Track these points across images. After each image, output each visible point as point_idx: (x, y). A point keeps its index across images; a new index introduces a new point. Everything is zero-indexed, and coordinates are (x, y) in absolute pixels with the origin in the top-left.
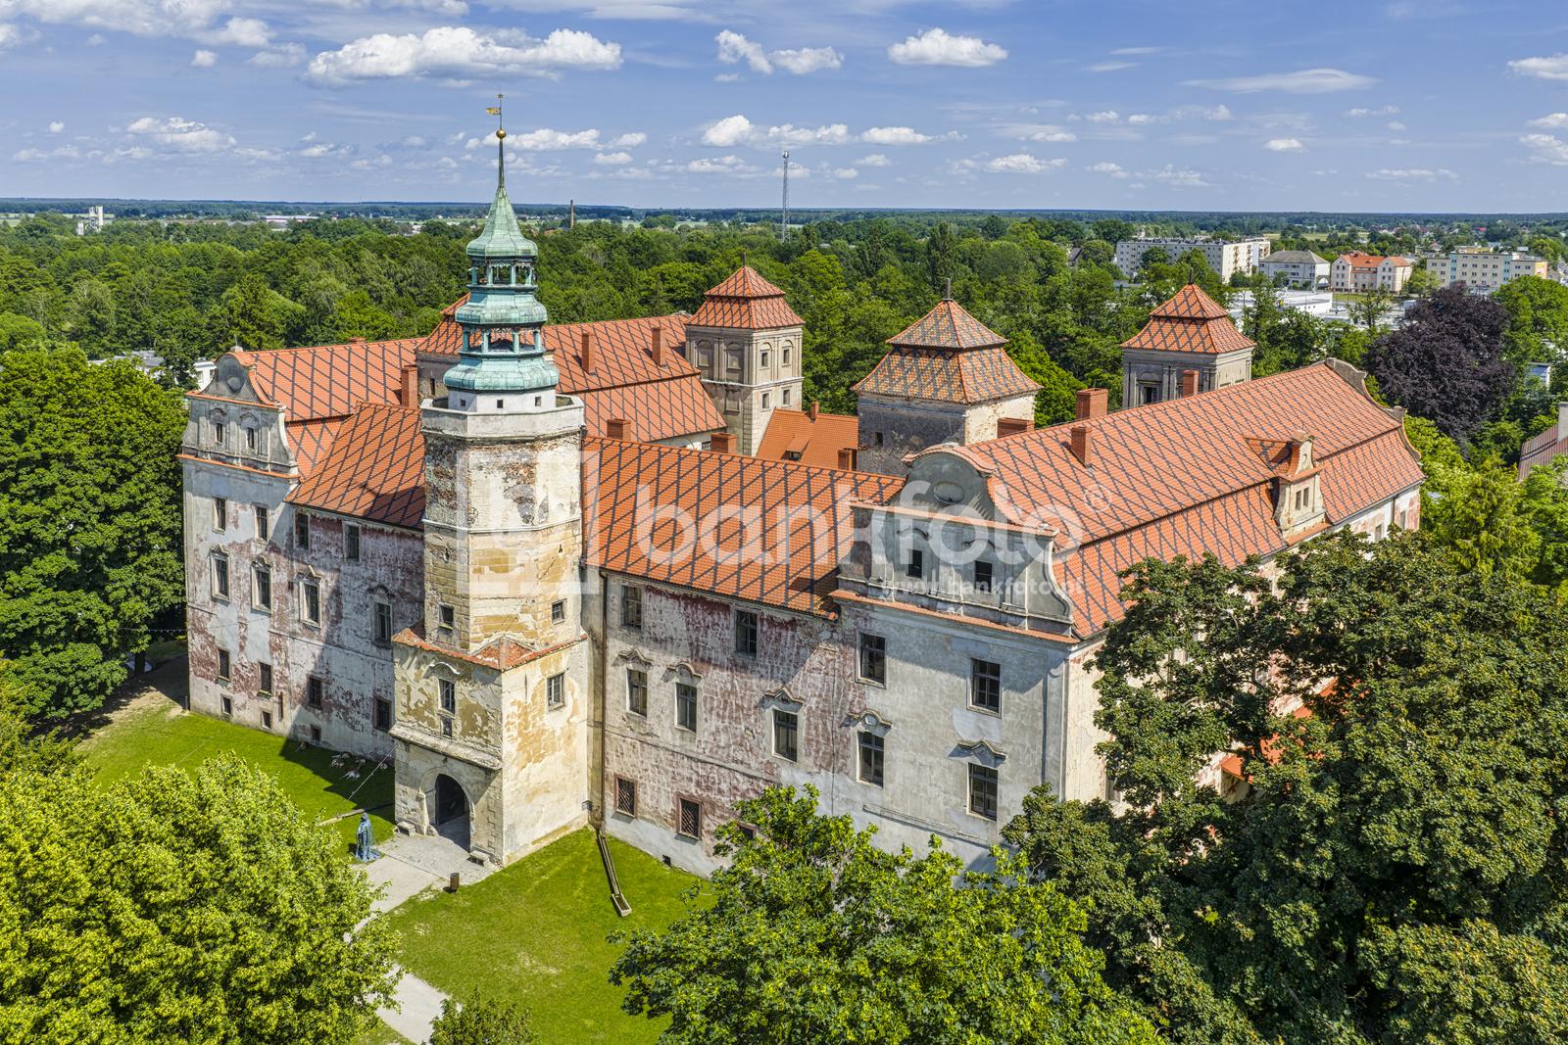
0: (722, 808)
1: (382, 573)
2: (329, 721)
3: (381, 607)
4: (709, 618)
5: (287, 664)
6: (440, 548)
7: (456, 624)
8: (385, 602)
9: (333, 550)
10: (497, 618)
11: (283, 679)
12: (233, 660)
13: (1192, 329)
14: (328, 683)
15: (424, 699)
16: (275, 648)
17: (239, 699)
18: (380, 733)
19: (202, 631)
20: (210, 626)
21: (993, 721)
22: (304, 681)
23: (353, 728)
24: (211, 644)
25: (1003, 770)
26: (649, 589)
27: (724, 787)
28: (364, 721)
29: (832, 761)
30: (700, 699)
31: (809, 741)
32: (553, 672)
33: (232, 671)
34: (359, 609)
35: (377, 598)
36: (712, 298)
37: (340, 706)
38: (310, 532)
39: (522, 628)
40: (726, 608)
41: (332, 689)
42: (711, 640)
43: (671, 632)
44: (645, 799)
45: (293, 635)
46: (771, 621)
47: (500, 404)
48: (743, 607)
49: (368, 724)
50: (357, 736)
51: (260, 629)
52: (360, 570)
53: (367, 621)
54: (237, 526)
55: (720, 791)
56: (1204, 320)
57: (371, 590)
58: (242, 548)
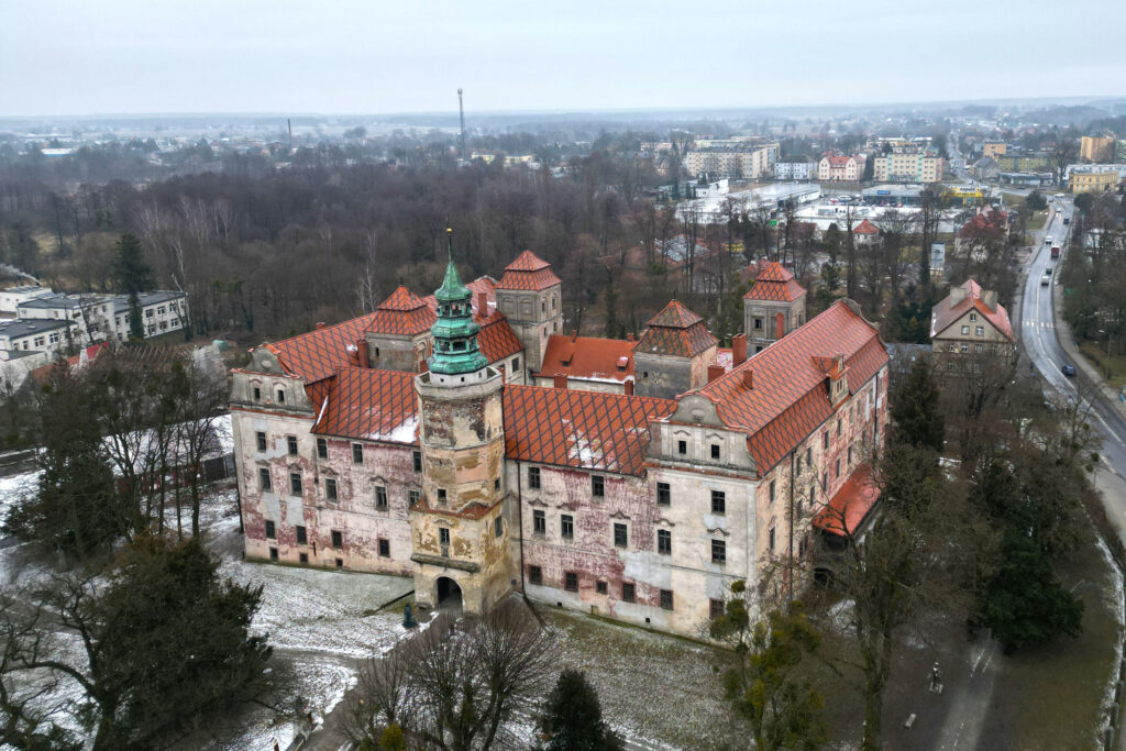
0: (589, 574)
1: (379, 470)
2: (348, 555)
3: (378, 488)
4: (578, 481)
5: (317, 526)
6: (436, 459)
7: (448, 498)
8: (382, 485)
9: (345, 458)
10: (469, 493)
11: (315, 533)
12: (278, 526)
14: (346, 533)
15: (431, 539)
16: (308, 516)
17: (283, 548)
18: (382, 558)
19: (254, 512)
20: (259, 509)
21: (722, 518)
22: (329, 534)
23: (364, 556)
24: (260, 518)
25: (728, 540)
26: (544, 468)
27: (589, 564)
28: (371, 552)
29: (644, 545)
30: (574, 522)
31: (633, 536)
32: (497, 516)
33: (277, 533)
34: (365, 491)
35: (377, 484)
36: (509, 271)
37: (354, 546)
38: (328, 449)
39: (482, 496)
40: (587, 475)
41: (349, 537)
42: (579, 491)
43: (557, 489)
44: (547, 574)
45: (320, 508)
46: (611, 480)
48: (595, 474)
49: (375, 554)
50: (367, 561)
51: (296, 504)
52: (365, 469)
53: (371, 497)
54: (275, 448)
55: (587, 567)
57: (373, 480)
58: (280, 461)
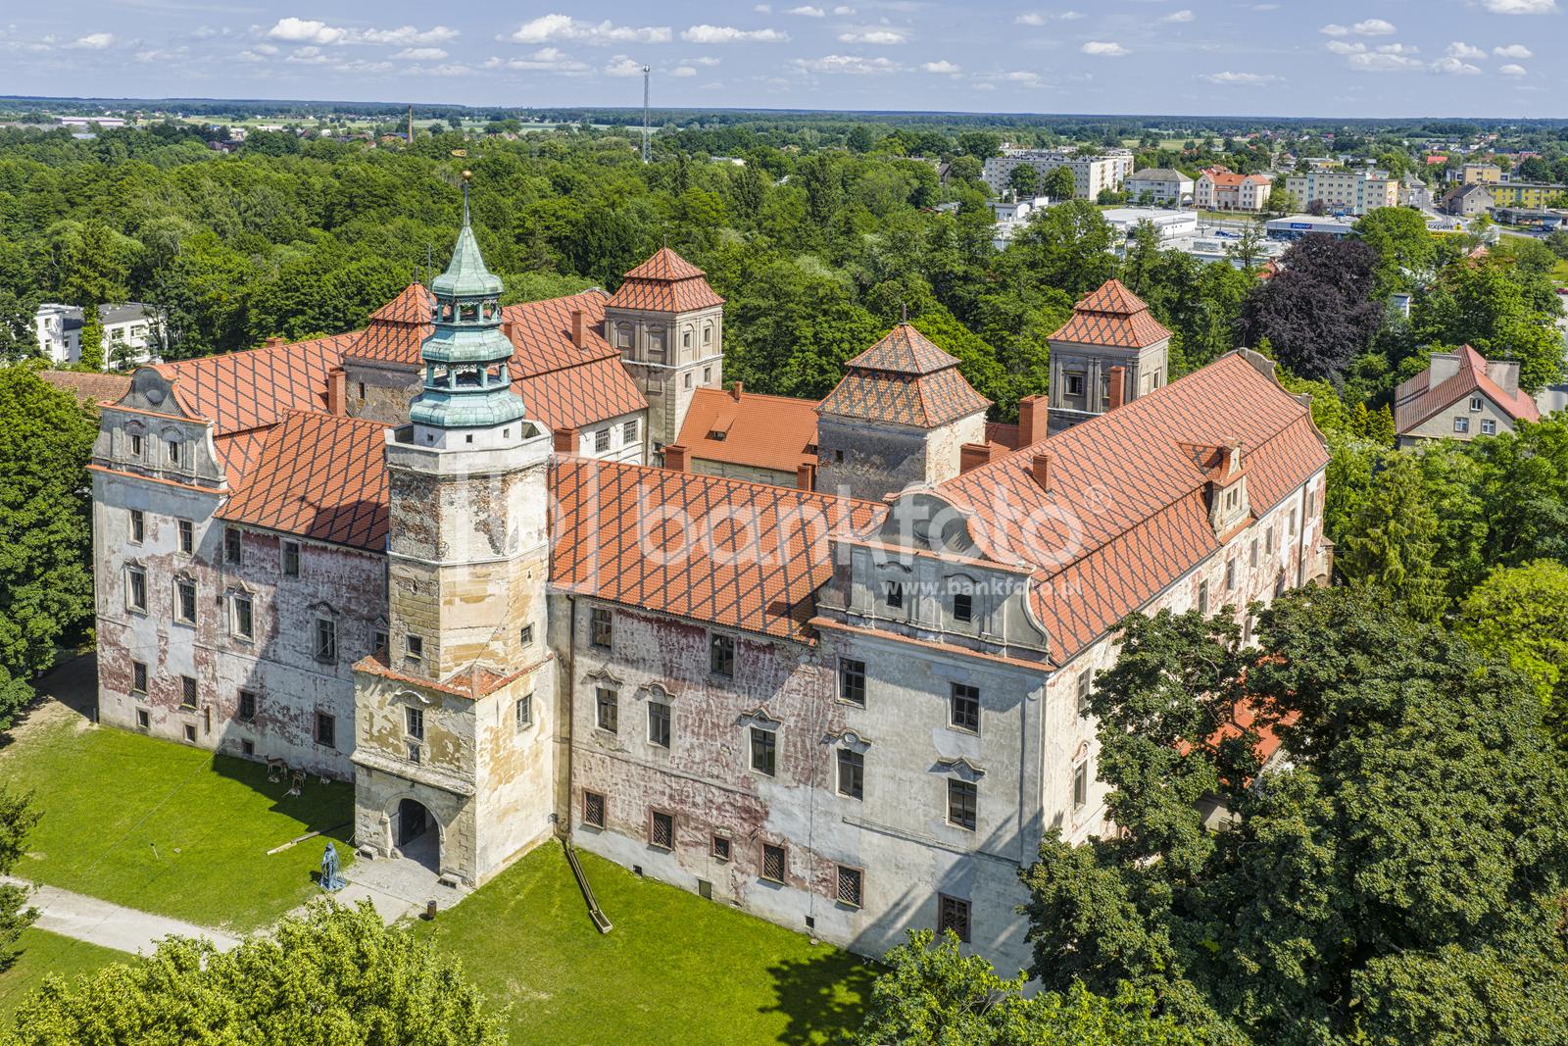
0: (697, 819)
1: (325, 592)
2: (263, 735)
3: (323, 623)
4: (684, 641)
5: (214, 678)
6: (407, 580)
7: (425, 654)
8: (329, 618)
9: (269, 567)
10: (468, 647)
11: (210, 692)
12: (151, 673)
13: (1115, 323)
14: (263, 697)
15: (389, 726)
16: (199, 662)
17: (157, 712)
18: (322, 748)
19: (114, 644)
20: (124, 639)
21: (972, 740)
22: (234, 695)
23: (291, 742)
24: (125, 657)
25: (982, 785)
26: (620, 612)
27: (699, 800)
28: (303, 735)
29: (811, 776)
30: (673, 717)
31: (787, 758)
32: (522, 694)
33: (150, 684)
34: (299, 625)
35: (319, 614)
36: (632, 280)
37: (275, 721)
38: (243, 547)
39: (493, 655)
40: (702, 632)
41: (267, 704)
42: (686, 661)
43: (643, 653)
44: (614, 811)
45: (222, 649)
46: (748, 645)
47: (469, 439)
48: (719, 631)
49: (309, 738)
50: (296, 750)
51: (183, 644)
52: (301, 586)
53: (308, 637)
54: (156, 539)
55: (695, 804)
56: (1127, 315)
57: (312, 607)
58: (163, 561)
